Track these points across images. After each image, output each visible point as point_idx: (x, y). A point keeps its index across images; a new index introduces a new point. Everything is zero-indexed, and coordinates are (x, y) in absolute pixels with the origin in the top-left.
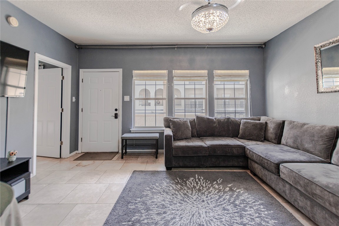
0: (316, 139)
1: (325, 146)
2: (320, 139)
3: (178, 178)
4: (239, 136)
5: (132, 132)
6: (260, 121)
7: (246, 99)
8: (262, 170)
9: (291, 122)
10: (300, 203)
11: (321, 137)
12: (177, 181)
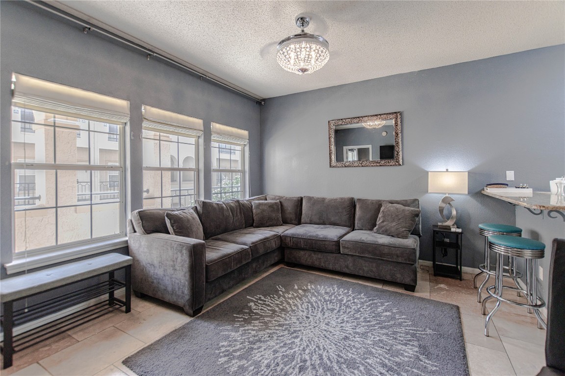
0: (340, 210)
1: (348, 215)
2: (344, 210)
3: (235, 315)
4: (254, 225)
5: (9, 273)
6: (266, 200)
7: (243, 172)
8: (313, 255)
9: (310, 199)
10: (366, 269)
11: (345, 208)
12: (242, 319)
